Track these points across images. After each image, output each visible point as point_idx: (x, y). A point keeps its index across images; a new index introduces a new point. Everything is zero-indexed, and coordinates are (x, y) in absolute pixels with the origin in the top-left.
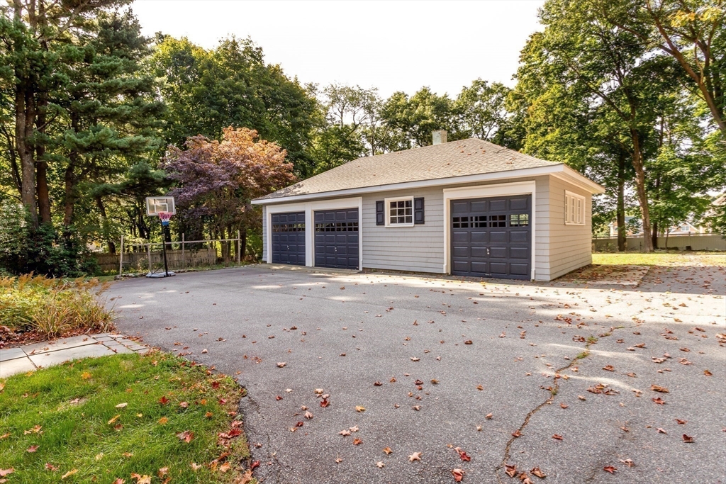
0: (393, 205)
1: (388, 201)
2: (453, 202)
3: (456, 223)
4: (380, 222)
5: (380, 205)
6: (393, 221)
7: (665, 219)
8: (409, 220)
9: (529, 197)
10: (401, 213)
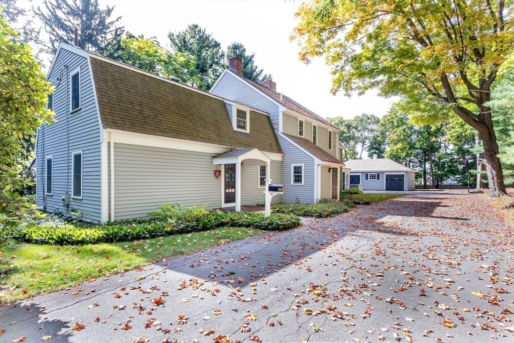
0: (370, 175)
1: (369, 174)
2: (386, 175)
3: (387, 179)
4: (367, 179)
5: (367, 175)
6: (370, 179)
7: (442, 178)
8: (375, 178)
9: (404, 175)
10: (373, 177)
